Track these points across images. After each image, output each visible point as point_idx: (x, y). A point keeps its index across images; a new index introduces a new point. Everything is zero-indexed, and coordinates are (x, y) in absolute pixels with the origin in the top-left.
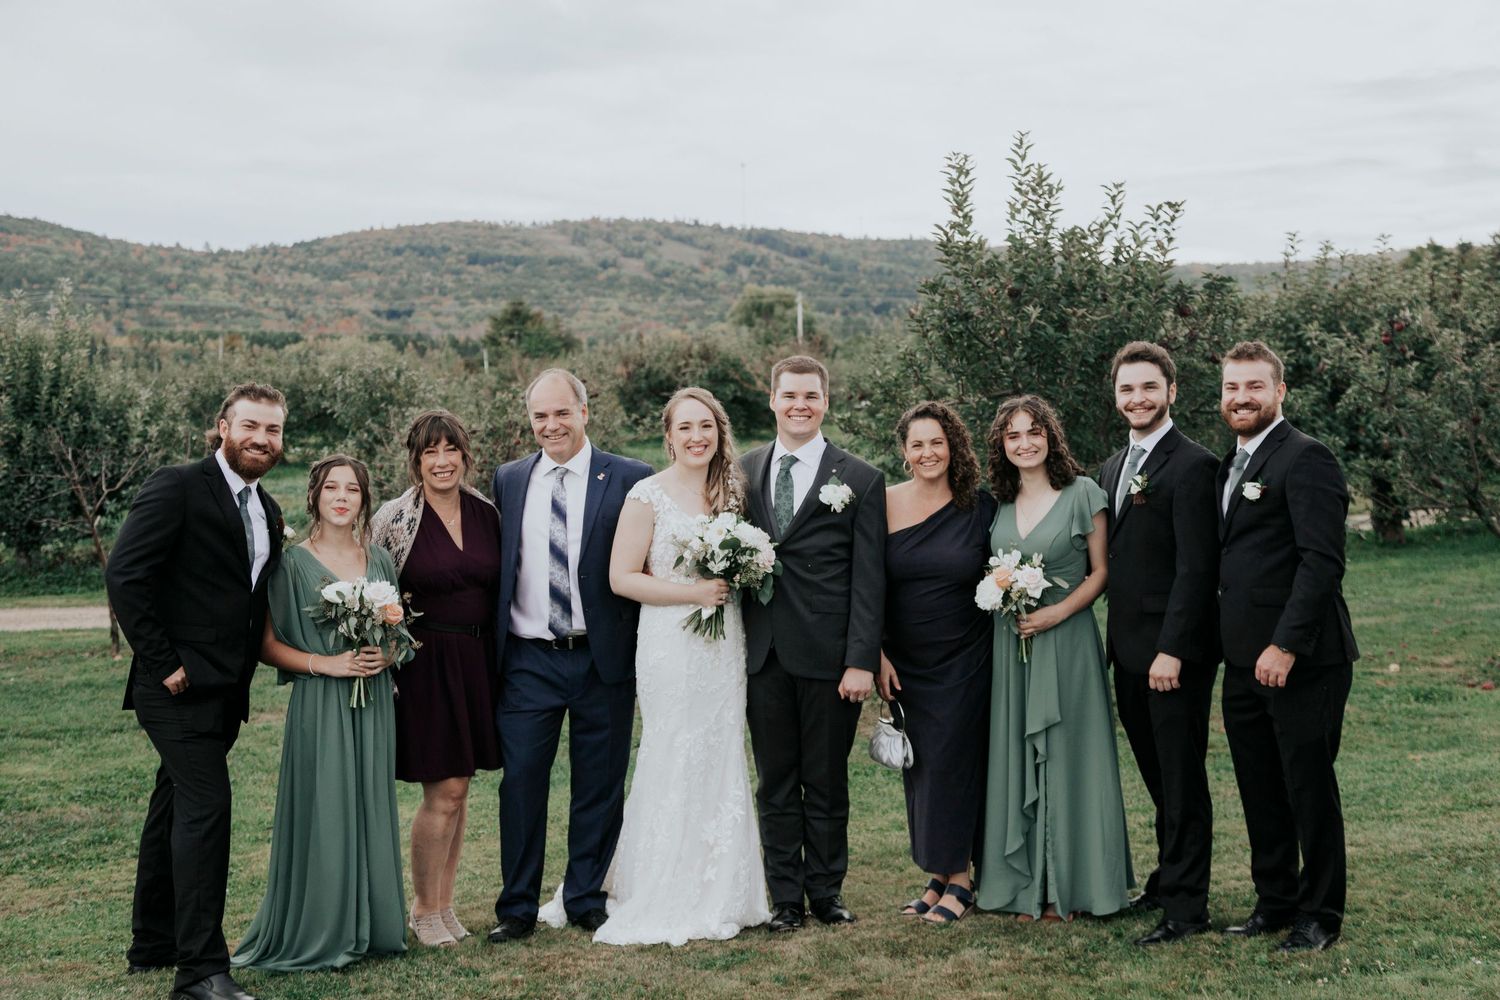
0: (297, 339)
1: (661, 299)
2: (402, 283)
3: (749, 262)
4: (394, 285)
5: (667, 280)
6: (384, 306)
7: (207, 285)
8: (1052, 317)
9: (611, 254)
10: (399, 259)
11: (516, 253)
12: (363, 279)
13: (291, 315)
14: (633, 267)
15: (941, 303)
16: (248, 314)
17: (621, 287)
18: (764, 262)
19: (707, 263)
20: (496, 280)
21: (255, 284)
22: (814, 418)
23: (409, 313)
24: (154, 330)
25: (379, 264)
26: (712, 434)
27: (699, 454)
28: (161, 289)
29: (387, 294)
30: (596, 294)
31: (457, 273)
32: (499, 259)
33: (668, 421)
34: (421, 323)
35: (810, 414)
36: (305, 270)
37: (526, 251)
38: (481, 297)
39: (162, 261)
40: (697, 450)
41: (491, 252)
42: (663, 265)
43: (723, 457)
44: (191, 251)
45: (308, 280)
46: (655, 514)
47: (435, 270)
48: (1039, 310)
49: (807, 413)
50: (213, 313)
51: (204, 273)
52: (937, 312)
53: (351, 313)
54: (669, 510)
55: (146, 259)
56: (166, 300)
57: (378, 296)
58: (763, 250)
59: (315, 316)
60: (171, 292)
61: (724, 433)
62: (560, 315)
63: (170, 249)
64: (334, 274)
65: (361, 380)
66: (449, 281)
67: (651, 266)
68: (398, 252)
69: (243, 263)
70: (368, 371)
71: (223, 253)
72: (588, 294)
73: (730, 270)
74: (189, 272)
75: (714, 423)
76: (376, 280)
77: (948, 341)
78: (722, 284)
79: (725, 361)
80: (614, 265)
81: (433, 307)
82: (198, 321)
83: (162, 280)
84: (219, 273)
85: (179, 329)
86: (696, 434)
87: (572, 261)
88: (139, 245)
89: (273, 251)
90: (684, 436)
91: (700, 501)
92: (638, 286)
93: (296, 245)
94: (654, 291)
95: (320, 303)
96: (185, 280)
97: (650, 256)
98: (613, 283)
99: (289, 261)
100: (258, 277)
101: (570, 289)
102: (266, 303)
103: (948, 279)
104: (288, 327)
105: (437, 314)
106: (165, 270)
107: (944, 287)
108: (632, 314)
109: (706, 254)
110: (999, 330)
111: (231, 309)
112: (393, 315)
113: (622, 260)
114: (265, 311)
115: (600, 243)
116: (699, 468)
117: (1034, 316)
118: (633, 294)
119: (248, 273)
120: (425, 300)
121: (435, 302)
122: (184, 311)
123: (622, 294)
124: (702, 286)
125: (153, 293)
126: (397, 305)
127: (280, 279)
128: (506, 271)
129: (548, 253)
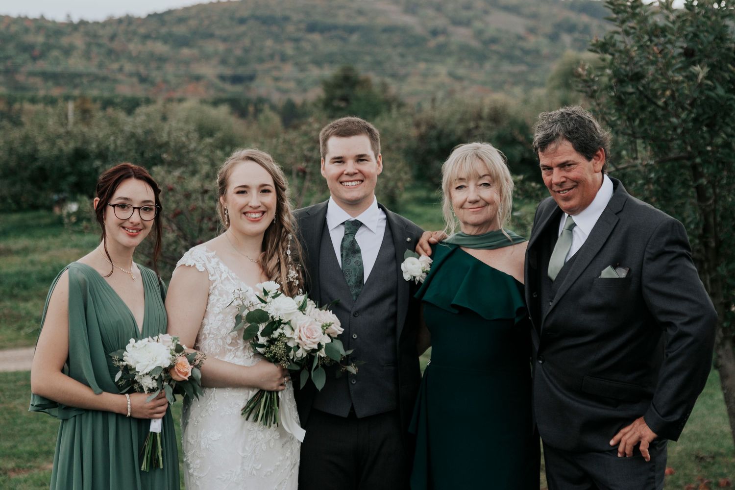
0: (148, 101)
1: (488, 65)
2: (246, 51)
3: (571, 29)
4: (238, 52)
5: (495, 47)
6: (228, 71)
7: (68, 51)
8: (723, 77)
9: (441, 22)
10: (242, 28)
11: (352, 22)
12: (210, 46)
13: (143, 80)
14: (461, 35)
15: (612, 63)
16: (104, 79)
17: (450, 54)
18: (586, 30)
19: (532, 31)
20: (333, 47)
21: (110, 52)
22: (366, 182)
23: (252, 78)
24: (19, 94)
25: (225, 33)
26: (270, 199)
27: (256, 221)
28: (26, 56)
29: (232, 60)
30: (426, 61)
31: (296, 40)
32: (335, 27)
33: (224, 184)
34: (263, 87)
35: (363, 178)
36: (157, 39)
37: (360, 20)
38: (318, 63)
39: (27, 31)
40: (254, 216)
41: (329, 21)
42: (491, 32)
43: (282, 226)
44: (54, 22)
45: (160, 48)
46: (211, 283)
47: (277, 38)
48: (706, 70)
49: (359, 177)
50: (72, 78)
51: (65, 41)
52: (608, 71)
53: (198, 78)
54: (227, 278)
55: (14, 28)
56: (30, 67)
57: (224, 62)
58: (585, 19)
59: (166, 82)
60: (34, 59)
61: (283, 200)
62: (388, 80)
63: (35, 20)
64: (183, 42)
65: (133, 141)
66: (289, 49)
67: (479, 34)
68: (242, 21)
69: (101, 32)
70: (139, 131)
71: (83, 23)
72: (417, 59)
73: (554, 38)
74: (52, 41)
75: (273, 189)
76: (221, 47)
77: (620, 102)
78: (545, 50)
79: (513, 123)
80: (444, 32)
81: (275, 73)
82: (57, 84)
83: (27, 48)
84: (78, 41)
85: (42, 93)
86: (254, 199)
87: (404, 30)
88: (7, 17)
89: (129, 20)
90: (241, 200)
91: (256, 270)
92: (466, 53)
93: (149, 16)
94: (480, 57)
95: (170, 69)
96: (47, 48)
97: (478, 25)
98: (442, 51)
99: (142, 30)
100: (115, 45)
101: (402, 56)
102: (121, 69)
103: (618, 38)
104: (139, 91)
105: (277, 79)
106: (30, 38)
107: (614, 45)
108: (459, 79)
109: (531, 23)
110: (664, 90)
111: (88, 75)
112: (236, 80)
113: (451, 29)
114: (120, 77)
115: (431, 13)
116: (255, 235)
117: (701, 76)
118: (460, 60)
119: (105, 41)
120: (267, 66)
121: (276, 68)
122: (47, 76)
123: (451, 61)
124: (526, 52)
125: (19, 60)
126: (241, 71)
127: (134, 47)
128: (343, 39)
129: (381, 21)
